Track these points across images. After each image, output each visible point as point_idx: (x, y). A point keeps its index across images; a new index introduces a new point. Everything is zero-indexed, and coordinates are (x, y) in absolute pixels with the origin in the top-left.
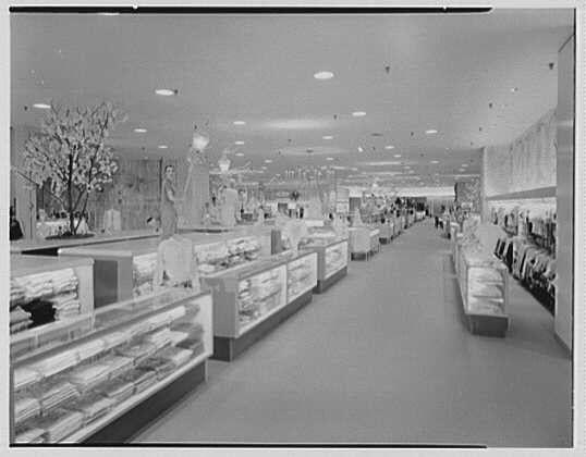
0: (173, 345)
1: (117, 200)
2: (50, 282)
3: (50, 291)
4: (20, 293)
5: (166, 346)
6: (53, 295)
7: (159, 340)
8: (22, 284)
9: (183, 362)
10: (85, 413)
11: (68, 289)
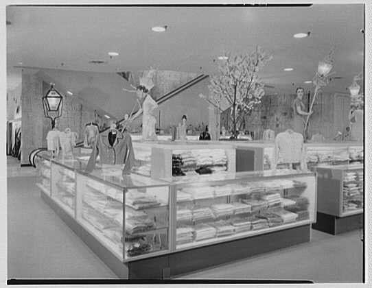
0: (282, 206)
1: (275, 124)
2: (211, 157)
3: (210, 163)
4: (194, 161)
5: (276, 205)
6: (212, 166)
7: (271, 199)
8: (194, 155)
9: (289, 220)
10: (217, 229)
11: (221, 163)
